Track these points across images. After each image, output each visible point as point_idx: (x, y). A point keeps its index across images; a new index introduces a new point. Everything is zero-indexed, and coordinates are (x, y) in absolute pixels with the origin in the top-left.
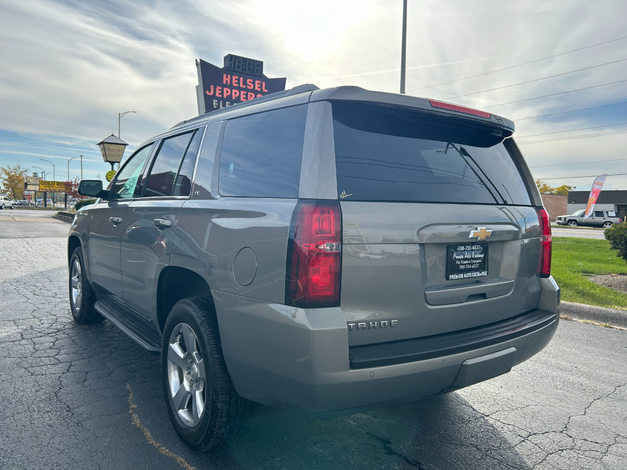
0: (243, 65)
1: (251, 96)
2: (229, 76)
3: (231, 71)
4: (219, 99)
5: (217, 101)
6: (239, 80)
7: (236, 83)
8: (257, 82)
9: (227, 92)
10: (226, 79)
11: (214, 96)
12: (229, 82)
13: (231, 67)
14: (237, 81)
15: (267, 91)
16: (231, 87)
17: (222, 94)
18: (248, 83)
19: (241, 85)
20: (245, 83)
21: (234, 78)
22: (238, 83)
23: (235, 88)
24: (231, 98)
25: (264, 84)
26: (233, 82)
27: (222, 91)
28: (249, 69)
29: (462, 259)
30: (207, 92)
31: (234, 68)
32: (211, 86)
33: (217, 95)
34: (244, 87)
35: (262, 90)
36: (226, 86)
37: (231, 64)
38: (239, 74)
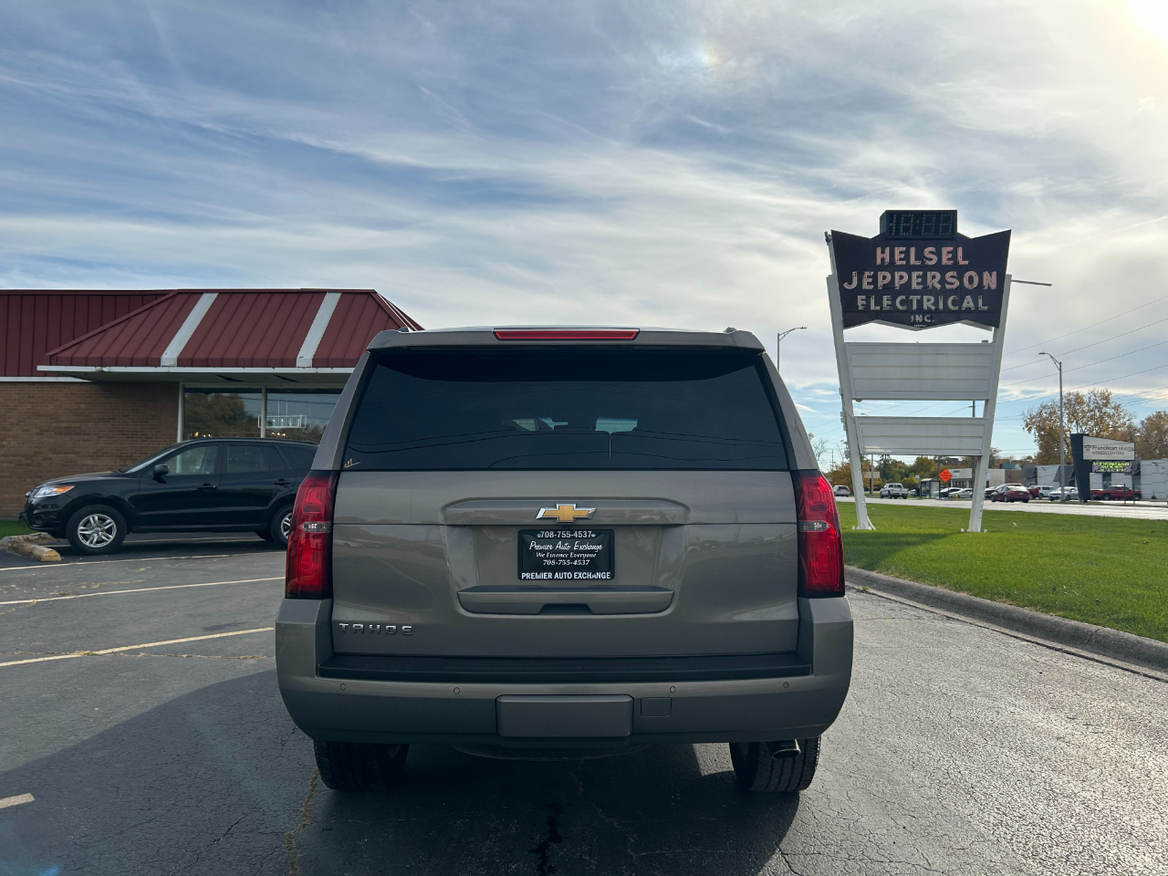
0: (915, 225)
1: (934, 277)
2: (887, 250)
3: (891, 239)
4: (868, 293)
5: (864, 297)
6: (907, 253)
7: (901, 259)
8: (945, 250)
9: (884, 278)
10: (881, 256)
11: (859, 290)
12: (887, 260)
13: (891, 232)
14: (903, 256)
15: (967, 262)
16: (892, 267)
17: (875, 282)
18: (926, 255)
19: (913, 261)
20: (920, 256)
21: (897, 250)
22: (907, 258)
23: (901, 268)
24: (894, 288)
25: (960, 251)
26: (897, 257)
27: (875, 278)
28: (928, 229)
29: (549, 550)
30: (846, 285)
31: (897, 232)
32: (854, 273)
33: (865, 286)
34: (919, 263)
35: (956, 262)
36: (882, 267)
37: (891, 228)
38: (907, 242)
